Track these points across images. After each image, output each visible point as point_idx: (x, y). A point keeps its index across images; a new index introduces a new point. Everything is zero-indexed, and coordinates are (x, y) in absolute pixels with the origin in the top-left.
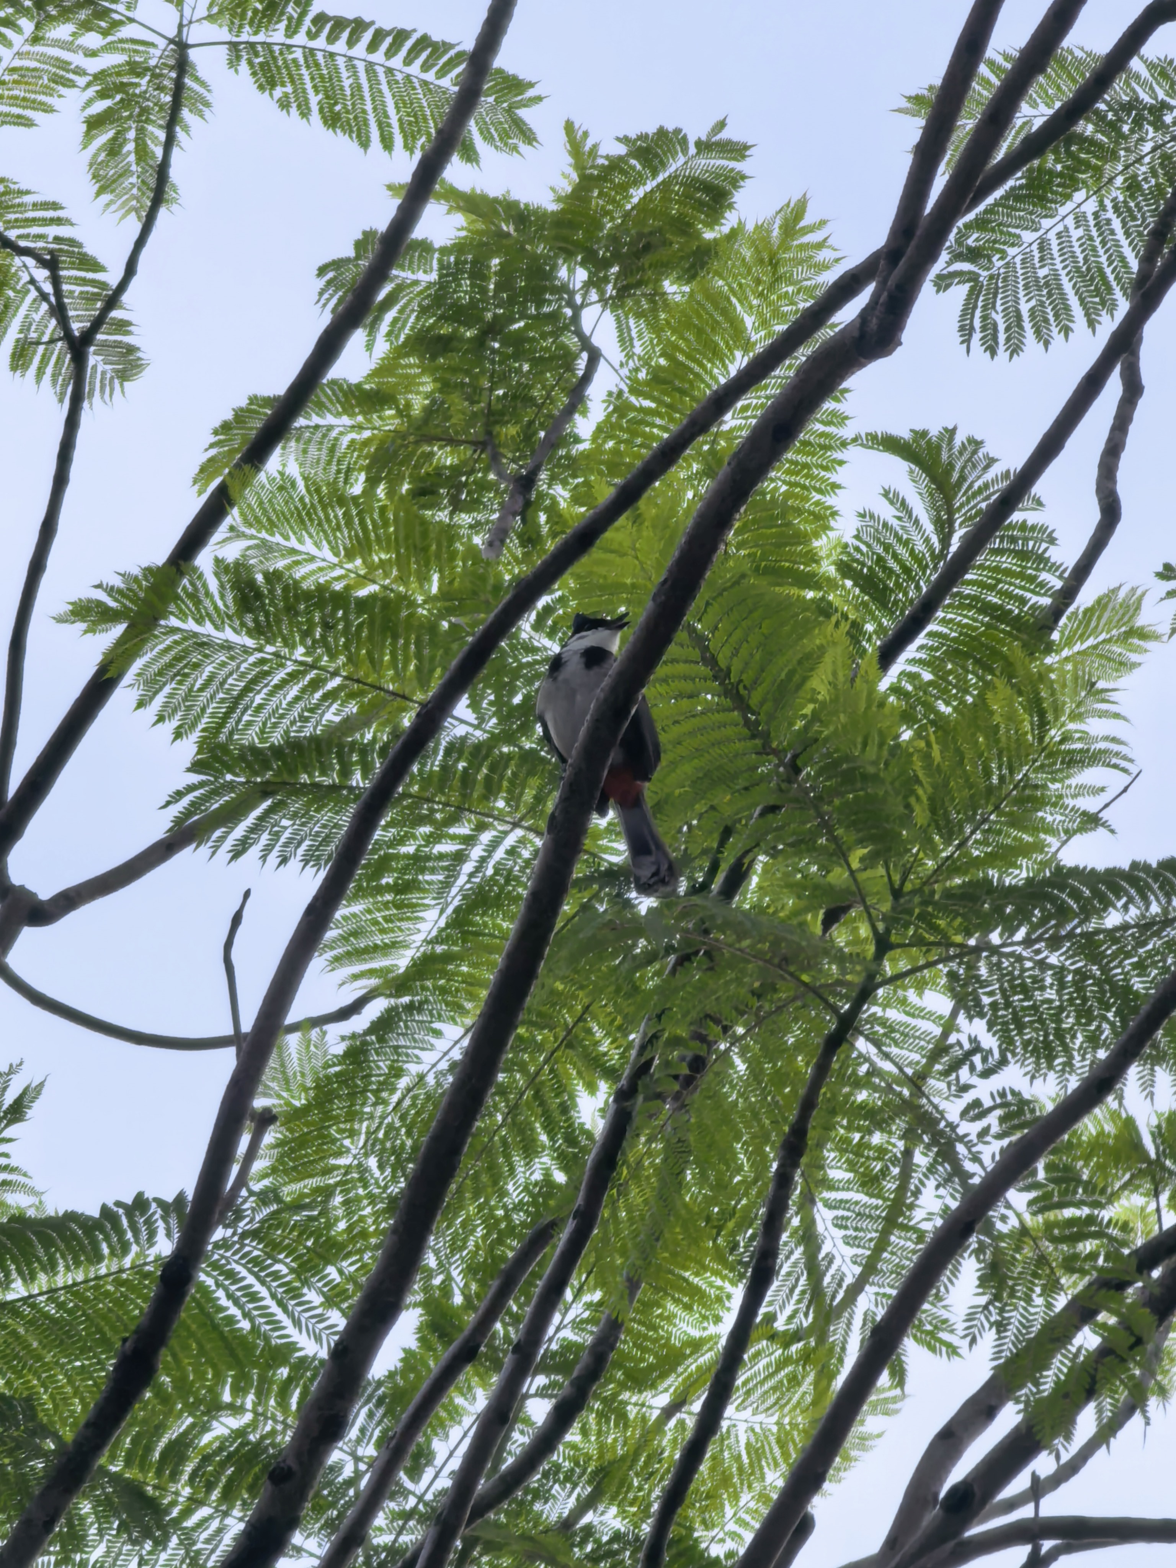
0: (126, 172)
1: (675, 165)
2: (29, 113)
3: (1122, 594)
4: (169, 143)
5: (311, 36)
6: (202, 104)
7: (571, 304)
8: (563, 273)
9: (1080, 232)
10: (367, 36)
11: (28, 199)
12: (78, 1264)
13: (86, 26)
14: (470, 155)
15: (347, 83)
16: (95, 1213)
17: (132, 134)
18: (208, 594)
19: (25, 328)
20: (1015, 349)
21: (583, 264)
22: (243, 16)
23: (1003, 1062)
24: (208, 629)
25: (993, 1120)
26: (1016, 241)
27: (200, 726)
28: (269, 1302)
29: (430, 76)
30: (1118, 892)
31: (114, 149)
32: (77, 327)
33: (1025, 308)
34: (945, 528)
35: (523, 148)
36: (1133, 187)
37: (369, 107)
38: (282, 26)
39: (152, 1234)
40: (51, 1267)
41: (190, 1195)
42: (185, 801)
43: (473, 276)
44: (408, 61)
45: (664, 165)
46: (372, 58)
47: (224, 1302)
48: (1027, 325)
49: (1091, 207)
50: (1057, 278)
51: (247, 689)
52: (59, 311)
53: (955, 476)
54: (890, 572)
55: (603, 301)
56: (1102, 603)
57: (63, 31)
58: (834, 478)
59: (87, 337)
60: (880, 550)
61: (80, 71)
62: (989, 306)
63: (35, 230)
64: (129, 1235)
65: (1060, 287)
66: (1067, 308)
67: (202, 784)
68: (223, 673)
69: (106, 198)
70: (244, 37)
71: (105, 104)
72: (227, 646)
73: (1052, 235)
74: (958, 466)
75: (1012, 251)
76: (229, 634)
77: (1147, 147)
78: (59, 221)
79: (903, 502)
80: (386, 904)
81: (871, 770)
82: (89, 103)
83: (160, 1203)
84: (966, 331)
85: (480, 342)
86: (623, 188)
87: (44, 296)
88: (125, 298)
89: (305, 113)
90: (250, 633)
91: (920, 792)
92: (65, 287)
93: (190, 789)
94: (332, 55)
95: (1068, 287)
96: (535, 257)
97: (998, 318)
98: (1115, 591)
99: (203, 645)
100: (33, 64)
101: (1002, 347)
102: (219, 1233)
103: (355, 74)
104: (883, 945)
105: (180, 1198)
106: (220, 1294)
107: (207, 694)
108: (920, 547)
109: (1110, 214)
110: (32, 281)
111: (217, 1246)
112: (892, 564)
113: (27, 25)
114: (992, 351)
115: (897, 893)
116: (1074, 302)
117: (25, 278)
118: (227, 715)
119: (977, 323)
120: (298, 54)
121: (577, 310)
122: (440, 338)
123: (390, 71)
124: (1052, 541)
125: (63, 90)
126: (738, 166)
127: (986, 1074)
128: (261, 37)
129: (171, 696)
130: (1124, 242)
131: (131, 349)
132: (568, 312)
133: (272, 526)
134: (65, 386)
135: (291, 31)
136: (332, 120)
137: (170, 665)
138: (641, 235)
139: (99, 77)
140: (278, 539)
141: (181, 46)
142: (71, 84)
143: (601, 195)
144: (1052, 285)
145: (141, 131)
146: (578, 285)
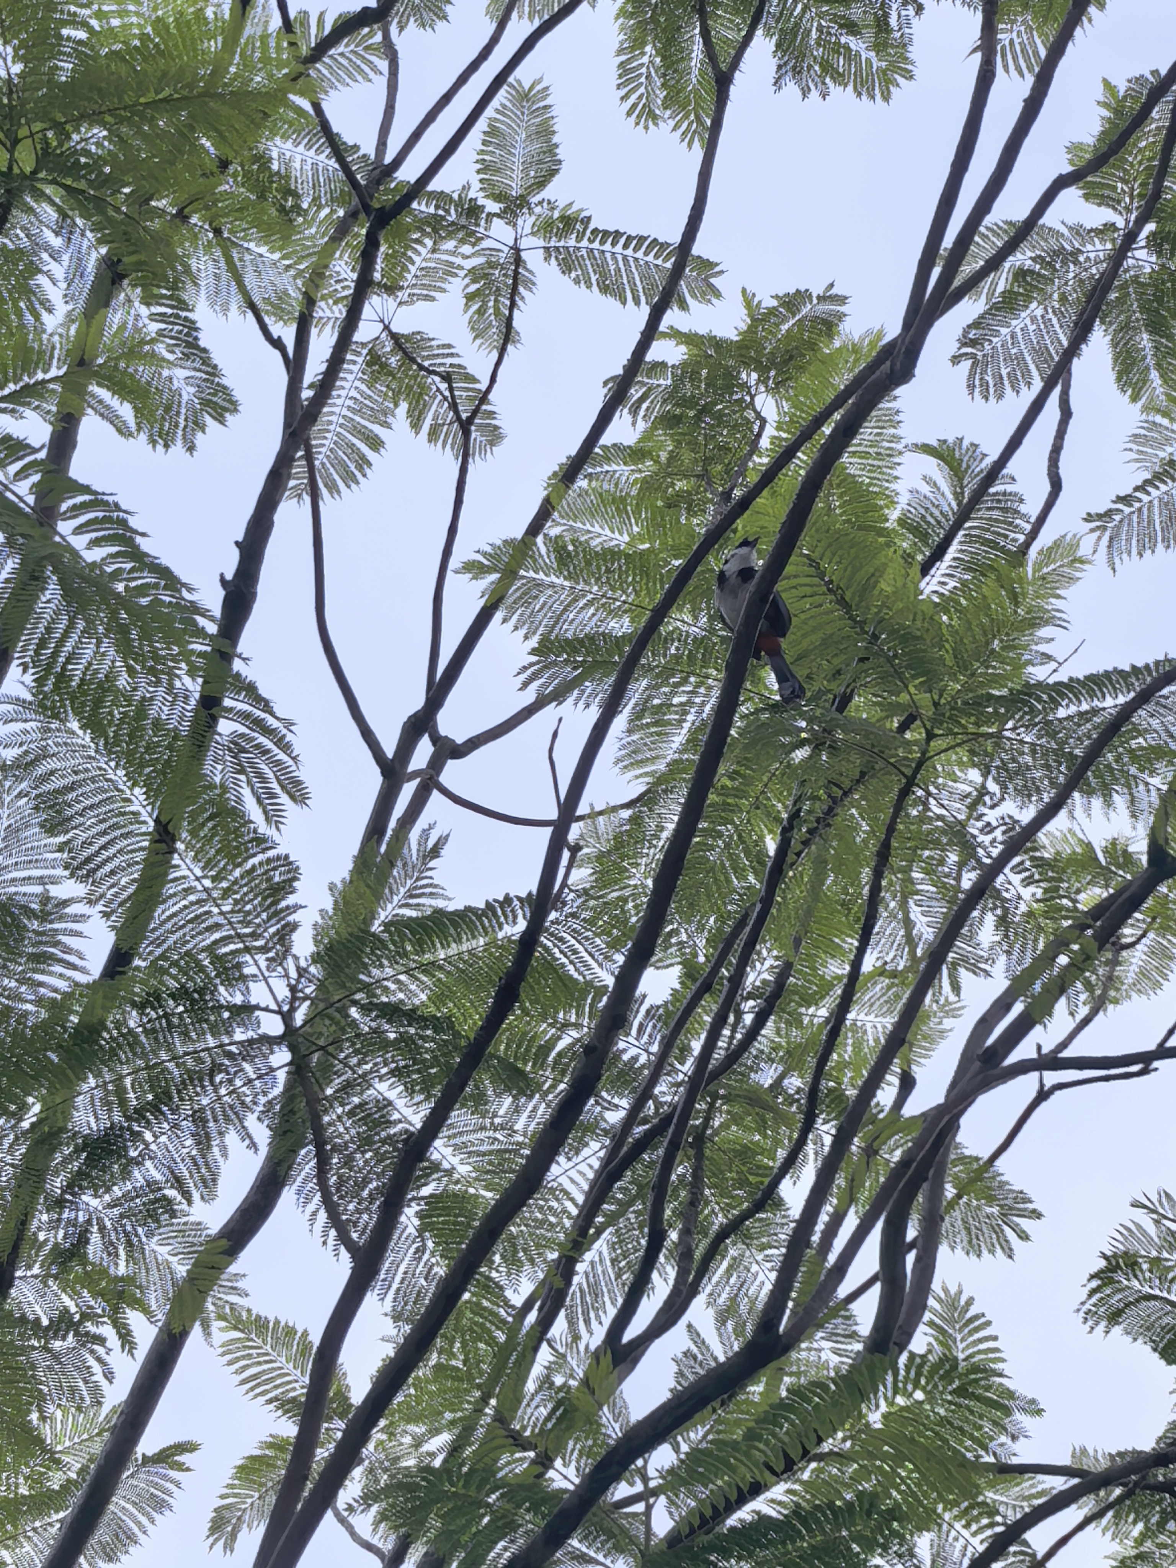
0: (490, 325)
1: (805, 310)
2: (432, 293)
3: (1068, 538)
4: (513, 305)
5: (591, 241)
6: (530, 284)
7: (749, 393)
8: (744, 376)
9: (1034, 327)
10: (623, 240)
11: (433, 343)
12: (474, 937)
13: (462, 241)
14: (683, 306)
15: (612, 268)
16: (482, 906)
17: (491, 304)
18: (540, 555)
19: (435, 418)
20: (1000, 396)
21: (755, 370)
22: (551, 232)
23: (1003, 799)
24: (541, 576)
25: (998, 834)
26: (997, 334)
27: (539, 632)
28: (584, 954)
29: (659, 262)
30: (1063, 696)
31: (481, 312)
32: (464, 416)
33: (1004, 372)
34: (958, 496)
35: (714, 301)
36: (1063, 299)
37: (625, 281)
38: (574, 236)
39: (515, 917)
40: (458, 941)
41: (535, 892)
42: (529, 672)
43: (692, 380)
44: (646, 254)
45: (799, 311)
46: (626, 252)
47: (558, 955)
48: (1006, 382)
49: (1039, 312)
50: (1022, 353)
51: (565, 610)
52: (454, 406)
53: (964, 465)
54: (928, 523)
55: (767, 391)
56: (1057, 544)
57: (450, 245)
58: (895, 473)
59: (470, 420)
60: (923, 511)
61: (460, 268)
62: (984, 372)
63: (438, 361)
64: (502, 919)
65: (1024, 359)
66: (1029, 371)
67: (538, 662)
68: (550, 601)
69: (479, 341)
70: (552, 244)
71: (477, 286)
72: (552, 586)
73: (1018, 330)
74: (966, 459)
75: (995, 340)
76: (553, 579)
77: (1071, 275)
78: (452, 355)
79: (935, 484)
80: (651, 734)
81: (919, 633)
82: (467, 286)
83: (519, 899)
84: (971, 387)
85: (698, 418)
86: (777, 325)
87: (445, 398)
88: (491, 397)
89: (589, 286)
90: (565, 578)
91: (947, 646)
92: (456, 393)
93: (532, 665)
94: (603, 252)
95: (1029, 359)
96: (726, 368)
97: (989, 379)
98: (1064, 537)
99: (539, 585)
100: (433, 265)
101: (991, 398)
102: (553, 915)
103: (617, 262)
104: (930, 736)
105: (530, 894)
106: (556, 950)
107: (542, 614)
108: (946, 508)
109: (1051, 316)
110: (438, 390)
111: (552, 922)
112: (929, 519)
113: (429, 243)
114: (986, 398)
115: (936, 704)
116: (1032, 367)
117: (434, 388)
118: (553, 627)
119: (977, 382)
120: (584, 252)
121: (752, 397)
122: (675, 416)
123: (636, 259)
124: (1021, 501)
125: (451, 279)
126: (842, 309)
127: (993, 807)
128: (562, 244)
129: (521, 615)
130: (1059, 331)
131: (496, 428)
132: (748, 398)
133: (575, 518)
134: (458, 450)
135: (579, 239)
136: (605, 289)
137: (520, 598)
138: (787, 351)
139: (472, 271)
140: (579, 525)
141: (516, 250)
142: (456, 275)
143: (764, 330)
144: (1020, 358)
145: (496, 301)
146: (753, 383)
